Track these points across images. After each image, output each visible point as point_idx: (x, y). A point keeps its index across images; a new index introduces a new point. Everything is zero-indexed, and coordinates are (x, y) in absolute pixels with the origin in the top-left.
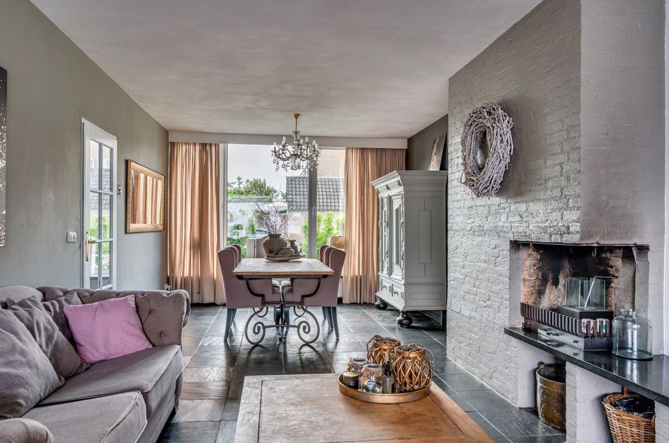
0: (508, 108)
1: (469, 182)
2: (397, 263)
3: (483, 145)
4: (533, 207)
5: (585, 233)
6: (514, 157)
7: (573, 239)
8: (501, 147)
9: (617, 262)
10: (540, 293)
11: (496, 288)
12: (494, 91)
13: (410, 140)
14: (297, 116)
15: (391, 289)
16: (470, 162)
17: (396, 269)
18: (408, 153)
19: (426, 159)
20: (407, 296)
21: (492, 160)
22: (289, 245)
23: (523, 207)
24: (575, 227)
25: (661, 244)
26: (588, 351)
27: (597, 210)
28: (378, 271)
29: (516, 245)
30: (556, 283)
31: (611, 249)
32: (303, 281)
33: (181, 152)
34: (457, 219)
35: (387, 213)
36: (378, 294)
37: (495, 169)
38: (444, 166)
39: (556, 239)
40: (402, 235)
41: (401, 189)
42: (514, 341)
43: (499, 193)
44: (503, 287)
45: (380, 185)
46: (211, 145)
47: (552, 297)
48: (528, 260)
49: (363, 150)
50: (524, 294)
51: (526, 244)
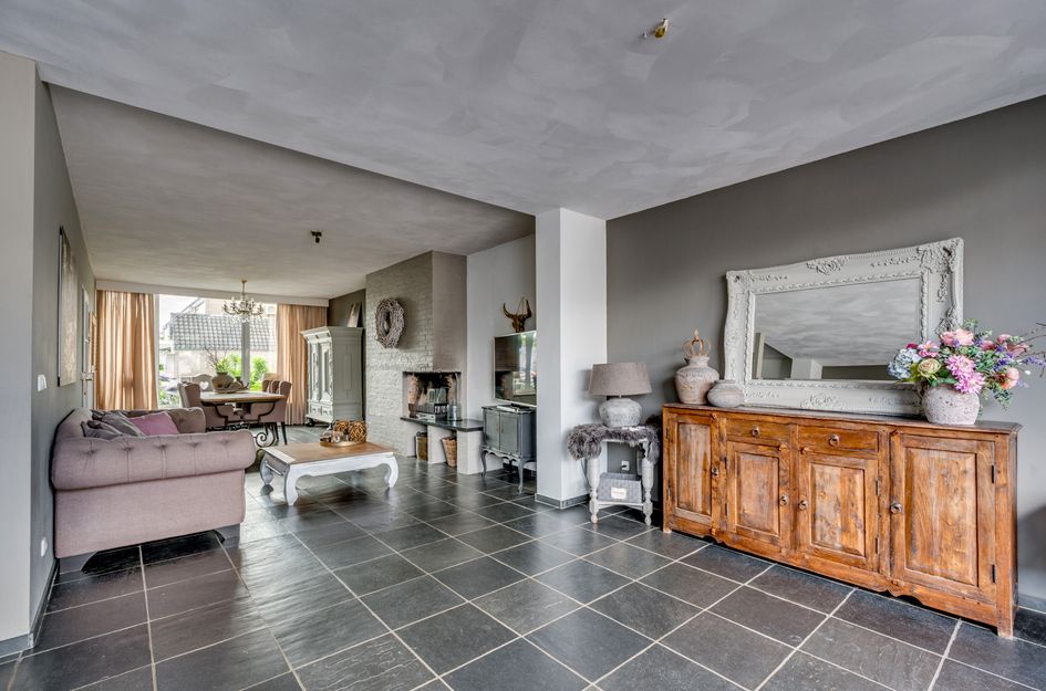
0: (401, 302)
1: (380, 340)
2: (327, 390)
3: (388, 319)
4: (414, 355)
5: (434, 367)
6: (404, 329)
7: (430, 370)
8: (398, 324)
9: (450, 380)
10: (418, 398)
11: (396, 397)
12: (394, 293)
13: (331, 301)
14: (244, 282)
15: (321, 410)
16: (380, 328)
17: (325, 395)
18: (329, 311)
19: (345, 318)
20: (335, 412)
21: (393, 330)
22: (235, 380)
23: (408, 354)
24: (431, 364)
25: (466, 371)
26: (437, 419)
27: (439, 357)
28: (307, 397)
29: (406, 374)
30: (426, 393)
31: (448, 374)
32: (258, 405)
33: (110, 298)
34: (371, 360)
35: (317, 354)
36: (307, 416)
37: (395, 334)
38: (360, 323)
39: (423, 370)
40: (330, 371)
41: (330, 339)
42: (405, 423)
43: (397, 347)
44: (399, 397)
45: (310, 335)
46: (144, 295)
47: (423, 400)
48: (412, 381)
49: (292, 306)
50: (410, 399)
51: (411, 373)
